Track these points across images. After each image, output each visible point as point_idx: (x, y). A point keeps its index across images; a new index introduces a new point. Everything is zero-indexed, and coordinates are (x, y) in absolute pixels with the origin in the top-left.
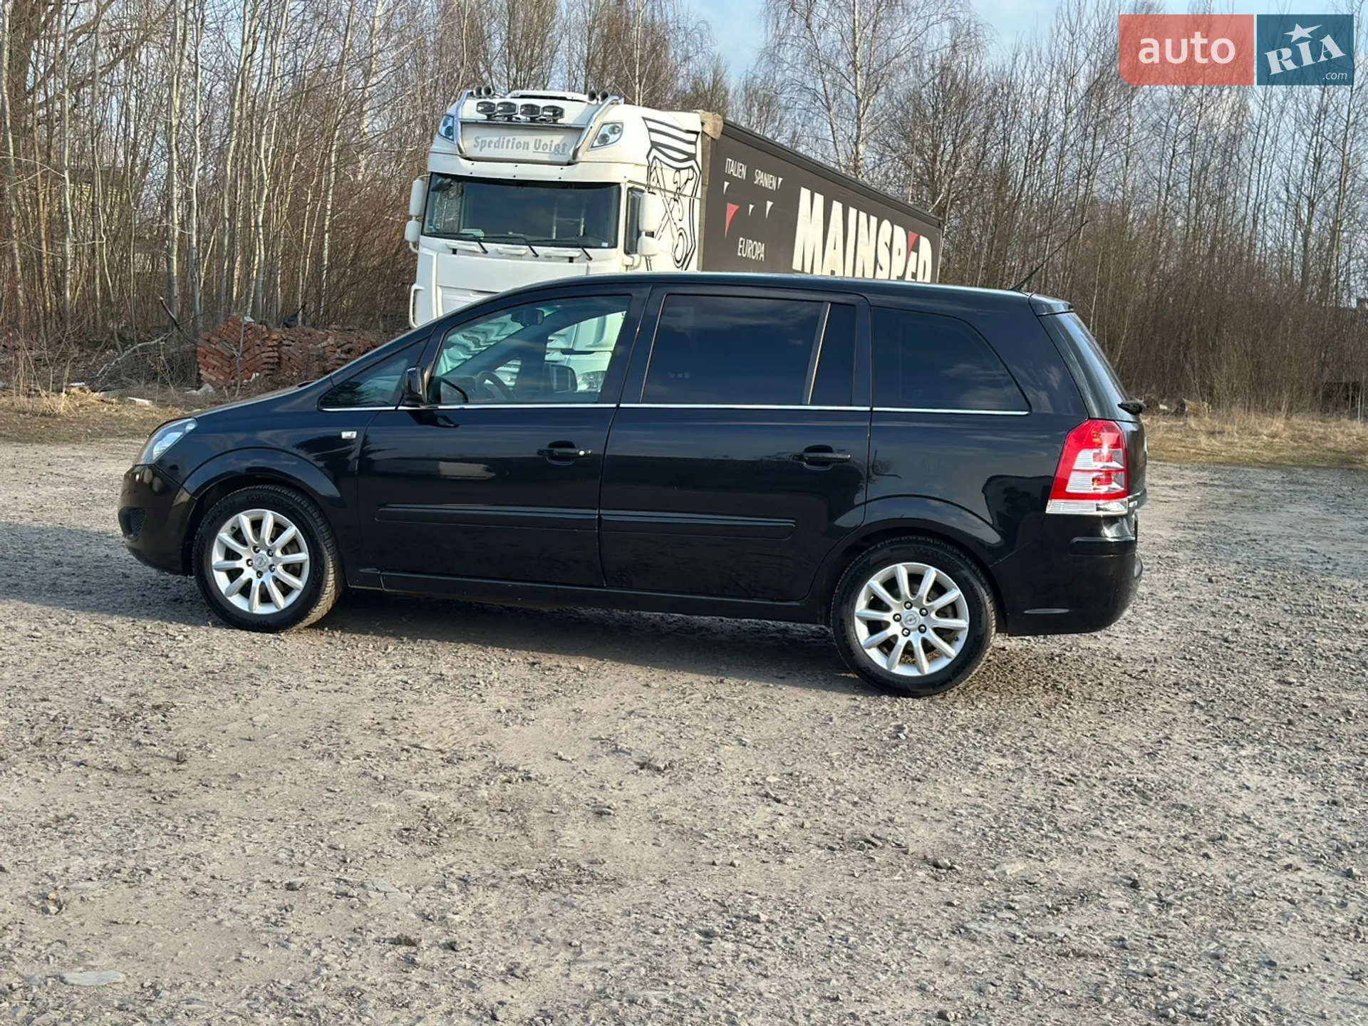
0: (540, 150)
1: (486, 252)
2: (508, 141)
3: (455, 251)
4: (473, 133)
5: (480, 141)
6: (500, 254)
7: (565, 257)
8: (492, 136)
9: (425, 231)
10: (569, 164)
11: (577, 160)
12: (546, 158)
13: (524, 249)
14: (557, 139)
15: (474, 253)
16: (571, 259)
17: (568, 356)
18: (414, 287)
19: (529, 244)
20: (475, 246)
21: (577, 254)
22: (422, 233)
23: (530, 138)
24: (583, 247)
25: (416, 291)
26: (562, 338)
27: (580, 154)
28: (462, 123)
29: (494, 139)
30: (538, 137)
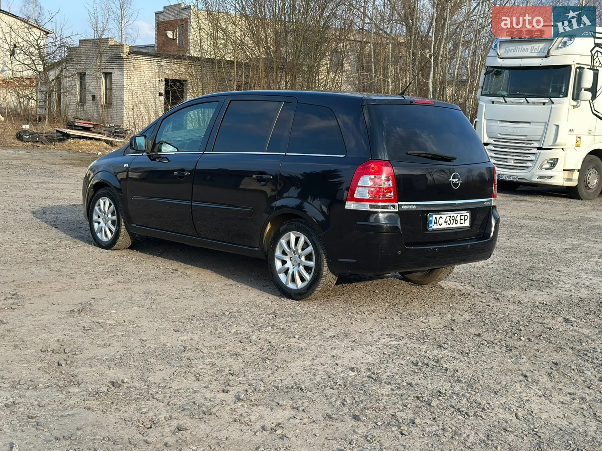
0: (533, 51)
1: (506, 102)
2: (519, 48)
3: (493, 102)
4: (505, 46)
5: (507, 49)
6: (512, 103)
7: (541, 103)
8: (512, 47)
9: (483, 93)
10: (546, 57)
11: (550, 55)
12: (535, 55)
13: (523, 100)
14: (541, 45)
15: (501, 103)
16: (544, 104)
17: (540, 151)
18: (476, 120)
19: (526, 97)
20: (501, 100)
21: (547, 101)
22: (481, 95)
23: (529, 46)
24: (550, 97)
25: (476, 122)
26: (538, 142)
27: (551, 52)
28: (500, 42)
29: (514, 48)
30: (533, 45)
